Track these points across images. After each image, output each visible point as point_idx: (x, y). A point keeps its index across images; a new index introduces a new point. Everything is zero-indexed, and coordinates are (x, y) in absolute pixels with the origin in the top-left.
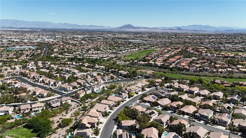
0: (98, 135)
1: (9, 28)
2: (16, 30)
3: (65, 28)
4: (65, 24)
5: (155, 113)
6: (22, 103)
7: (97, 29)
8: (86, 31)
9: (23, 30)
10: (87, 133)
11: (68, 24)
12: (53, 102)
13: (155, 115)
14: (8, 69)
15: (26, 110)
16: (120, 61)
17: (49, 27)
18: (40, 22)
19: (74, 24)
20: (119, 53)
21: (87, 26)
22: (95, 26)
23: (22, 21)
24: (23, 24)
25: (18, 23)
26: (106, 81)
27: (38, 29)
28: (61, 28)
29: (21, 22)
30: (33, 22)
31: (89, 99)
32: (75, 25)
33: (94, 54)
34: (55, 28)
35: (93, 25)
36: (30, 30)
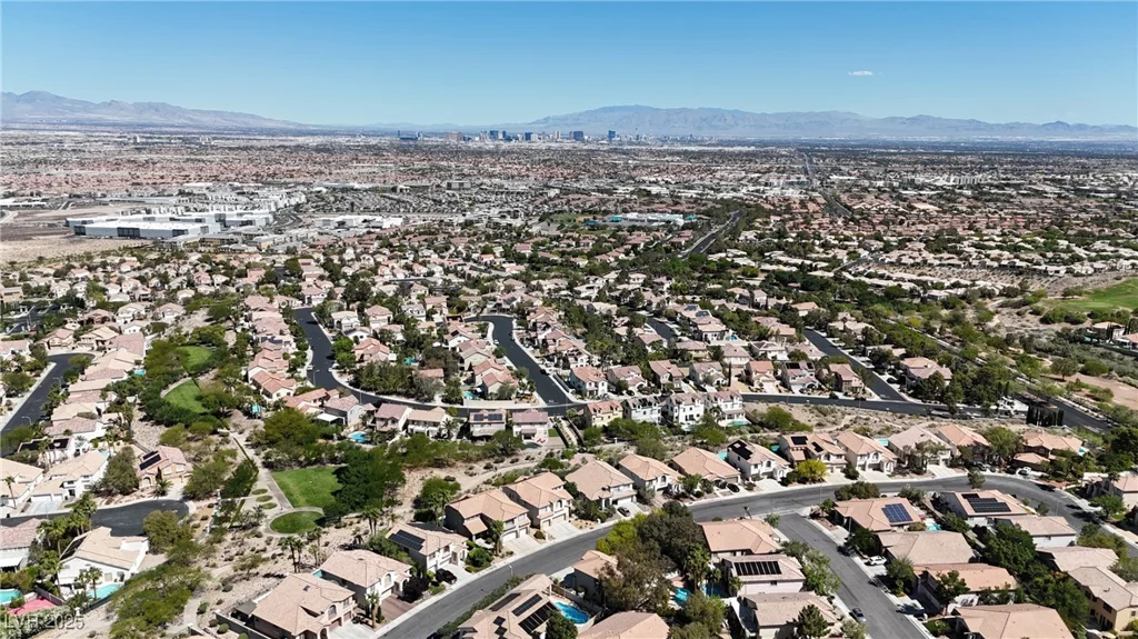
0: (477, 571)
1: (683, 141)
2: (699, 152)
3: (910, 139)
4: (913, 120)
5: (779, 572)
6: (417, 400)
7: (1089, 145)
8: (1006, 156)
9: (726, 149)
10: (423, 544)
11: (928, 118)
12: (479, 418)
13: (774, 583)
14: (516, 288)
15: (390, 422)
16: (1018, 314)
17: (839, 135)
18: (804, 115)
19: (959, 121)
20: (1046, 271)
21: (1031, 126)
22: (1081, 127)
23: (735, 114)
24: (737, 124)
25: (720, 120)
26: (790, 390)
27: (786, 144)
28: (894, 139)
29: (733, 117)
30: (776, 115)
31: (619, 441)
32: (969, 121)
33: (904, 264)
34: (862, 137)
35: (1070, 123)
36: (752, 148)
